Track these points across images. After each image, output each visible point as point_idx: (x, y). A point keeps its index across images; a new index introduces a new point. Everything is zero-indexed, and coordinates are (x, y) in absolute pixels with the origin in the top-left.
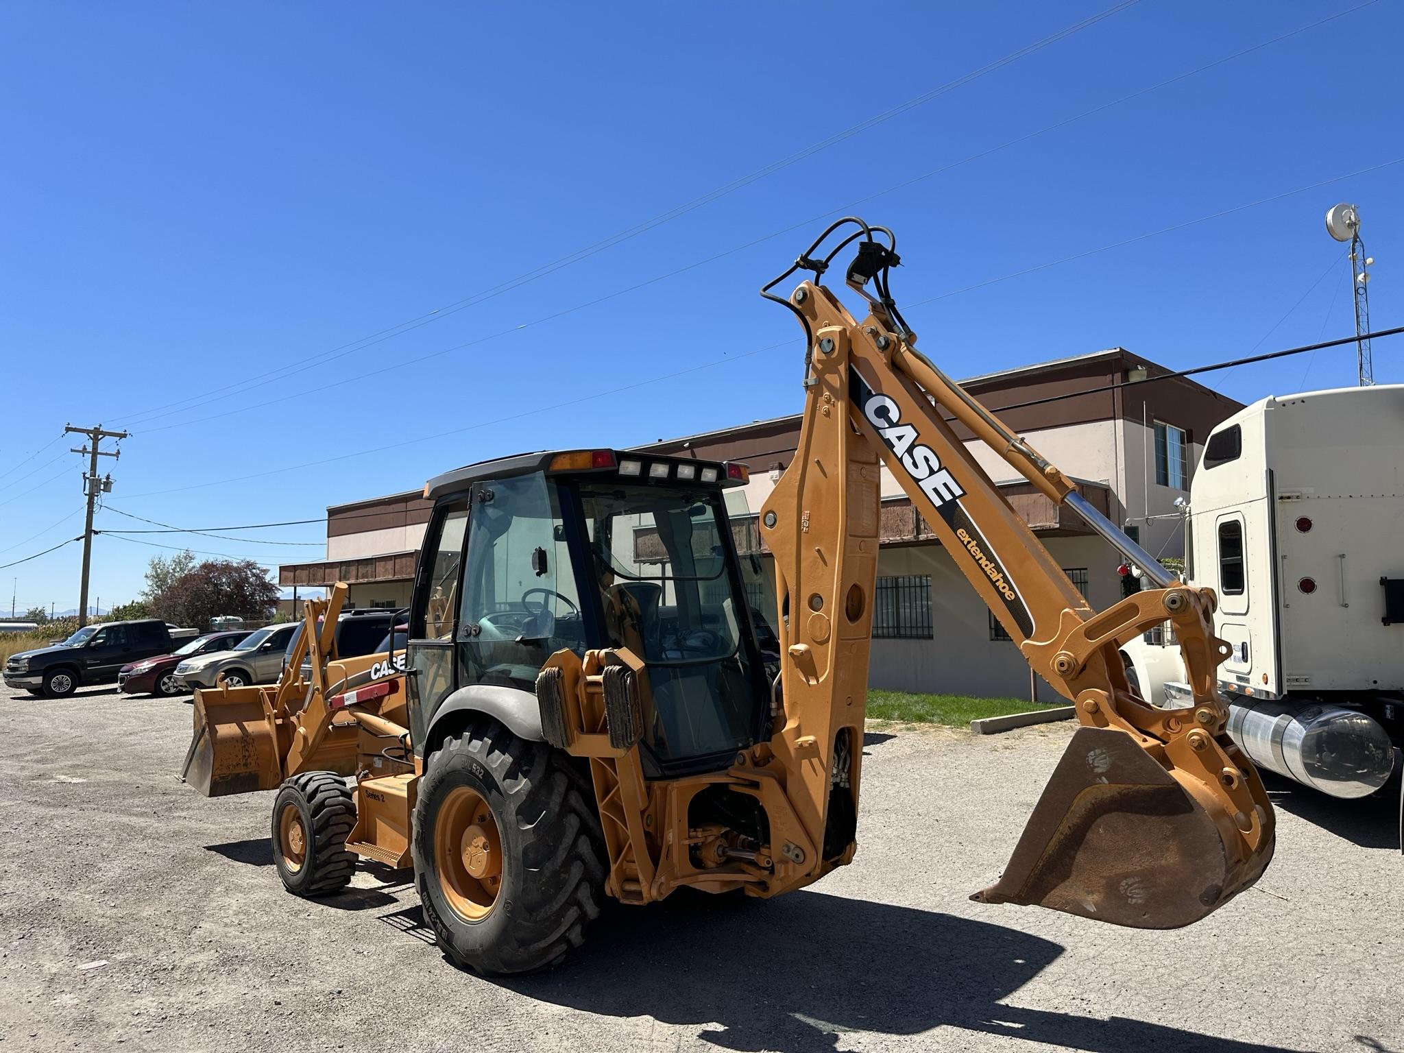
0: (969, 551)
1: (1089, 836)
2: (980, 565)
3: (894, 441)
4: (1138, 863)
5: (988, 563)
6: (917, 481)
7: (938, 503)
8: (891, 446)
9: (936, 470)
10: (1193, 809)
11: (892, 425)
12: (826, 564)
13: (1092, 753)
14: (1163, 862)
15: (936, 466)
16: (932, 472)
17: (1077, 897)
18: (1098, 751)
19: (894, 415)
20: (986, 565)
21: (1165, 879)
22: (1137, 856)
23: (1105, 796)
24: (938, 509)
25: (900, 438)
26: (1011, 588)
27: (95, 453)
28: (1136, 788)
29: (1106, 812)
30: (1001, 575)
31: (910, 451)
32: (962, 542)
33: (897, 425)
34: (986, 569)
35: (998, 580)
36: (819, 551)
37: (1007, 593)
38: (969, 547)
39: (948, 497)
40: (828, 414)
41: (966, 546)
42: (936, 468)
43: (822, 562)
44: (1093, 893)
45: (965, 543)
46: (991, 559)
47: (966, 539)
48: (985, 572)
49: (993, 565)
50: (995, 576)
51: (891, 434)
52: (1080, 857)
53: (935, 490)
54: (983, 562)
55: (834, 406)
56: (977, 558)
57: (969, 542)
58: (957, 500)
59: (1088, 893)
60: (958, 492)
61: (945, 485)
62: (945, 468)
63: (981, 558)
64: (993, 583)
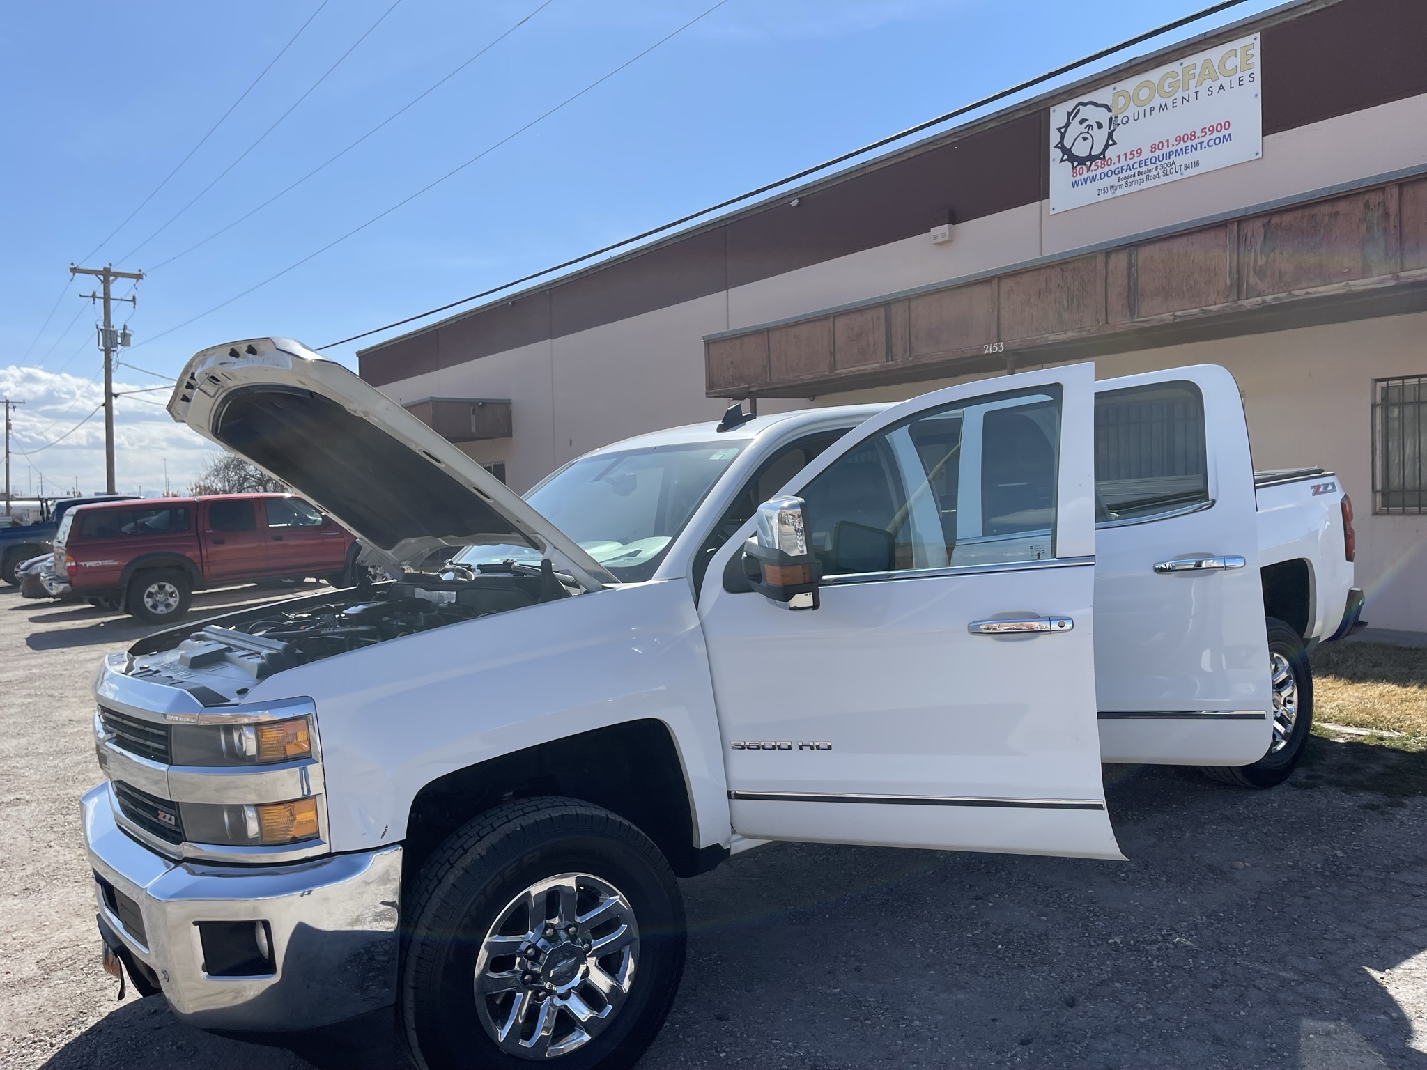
27: (107, 299)
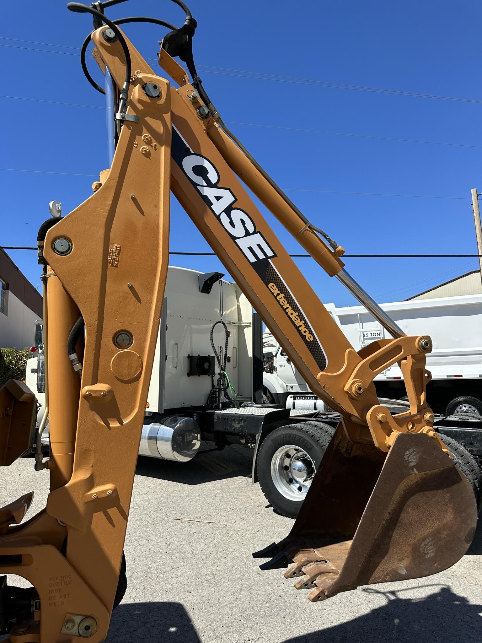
0: (278, 301)
1: (402, 515)
2: (287, 313)
3: (213, 200)
4: (431, 526)
5: (293, 312)
6: (234, 238)
7: (253, 259)
8: (210, 204)
9: (251, 232)
10: (461, 480)
11: (210, 185)
12: (139, 300)
13: (407, 452)
14: (445, 522)
15: (251, 229)
16: (247, 234)
17: (394, 567)
18: (411, 450)
19: (213, 176)
20: (292, 314)
21: (445, 533)
22: (431, 521)
23: (412, 483)
24: (253, 264)
25: (218, 198)
26: (311, 333)
28: (430, 472)
29: (413, 494)
30: (303, 322)
31: (228, 211)
32: (273, 294)
33: (215, 186)
34: (292, 316)
35: (301, 326)
36: (131, 288)
37: (308, 335)
38: (278, 298)
39: (261, 256)
40: (147, 155)
41: (276, 297)
42: (251, 230)
43: (134, 298)
44: (403, 559)
45: (275, 295)
46: (295, 309)
47: (276, 292)
48: (291, 319)
49: (297, 314)
50: (298, 322)
51: (209, 193)
52: (396, 534)
53: (250, 249)
54: (290, 311)
55: (156, 149)
56: (285, 307)
57: (278, 295)
58: (269, 260)
59: (400, 560)
60: (270, 253)
61: (259, 246)
62: (259, 232)
63: (288, 308)
64: (297, 328)
